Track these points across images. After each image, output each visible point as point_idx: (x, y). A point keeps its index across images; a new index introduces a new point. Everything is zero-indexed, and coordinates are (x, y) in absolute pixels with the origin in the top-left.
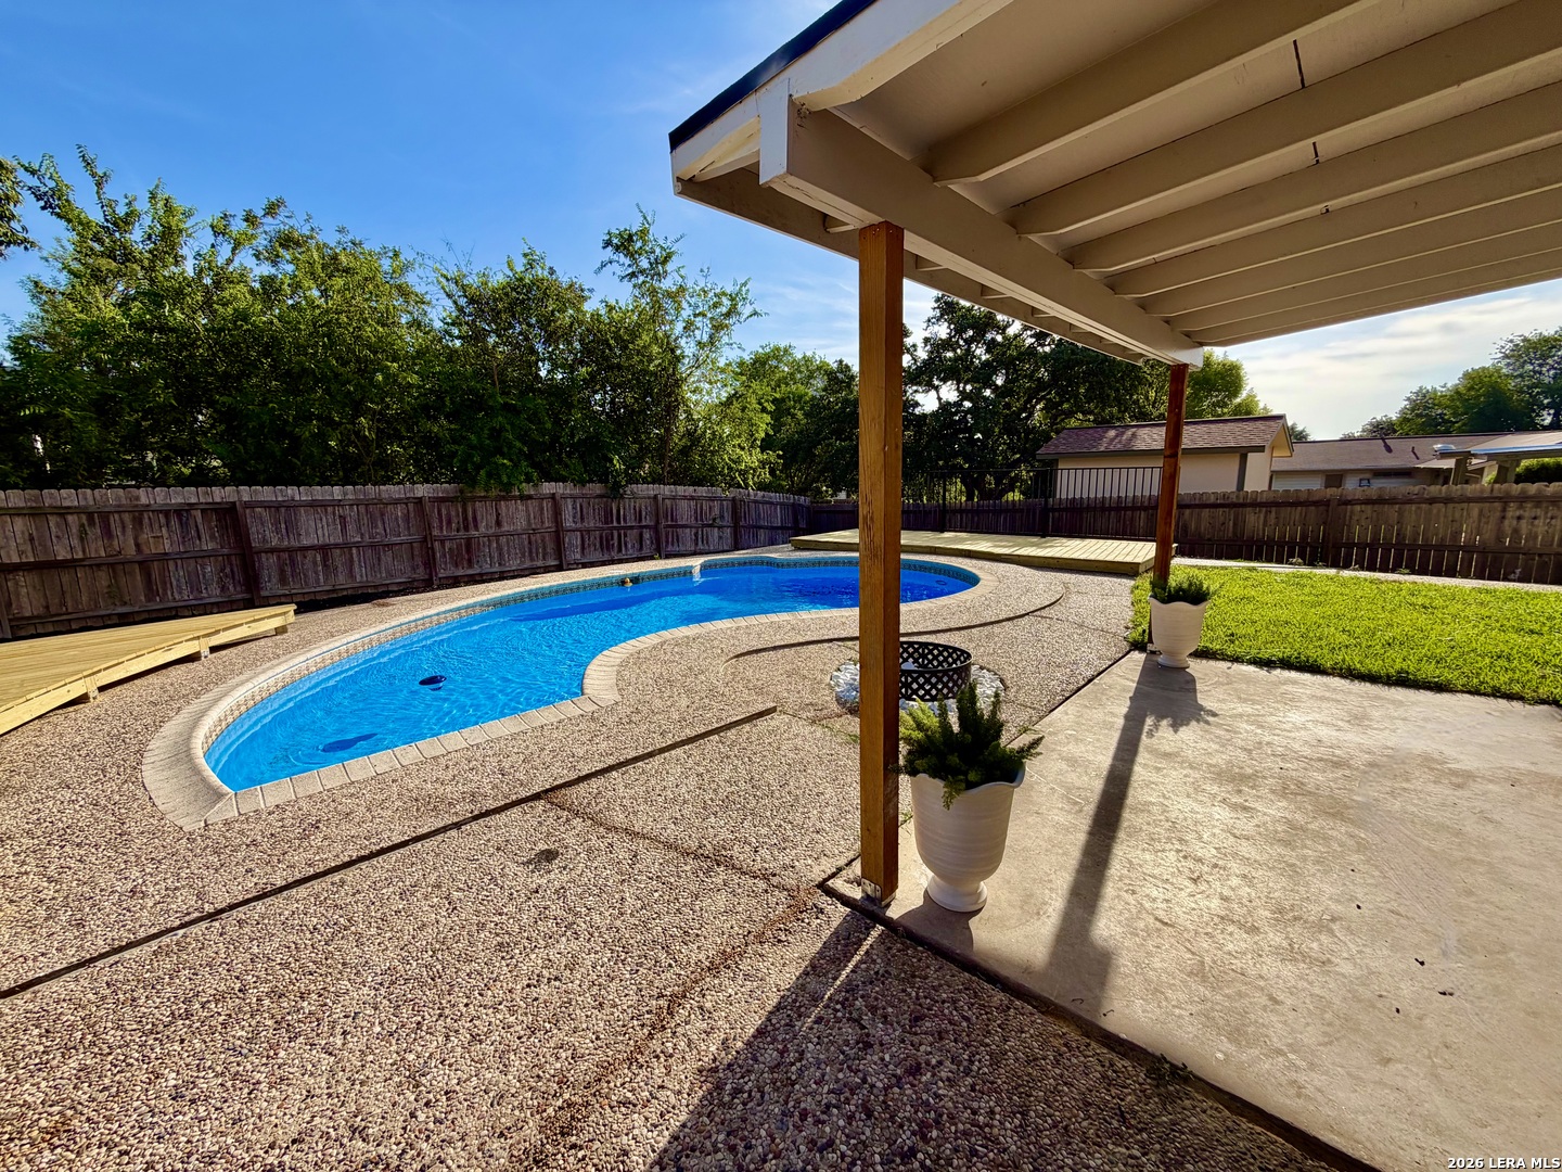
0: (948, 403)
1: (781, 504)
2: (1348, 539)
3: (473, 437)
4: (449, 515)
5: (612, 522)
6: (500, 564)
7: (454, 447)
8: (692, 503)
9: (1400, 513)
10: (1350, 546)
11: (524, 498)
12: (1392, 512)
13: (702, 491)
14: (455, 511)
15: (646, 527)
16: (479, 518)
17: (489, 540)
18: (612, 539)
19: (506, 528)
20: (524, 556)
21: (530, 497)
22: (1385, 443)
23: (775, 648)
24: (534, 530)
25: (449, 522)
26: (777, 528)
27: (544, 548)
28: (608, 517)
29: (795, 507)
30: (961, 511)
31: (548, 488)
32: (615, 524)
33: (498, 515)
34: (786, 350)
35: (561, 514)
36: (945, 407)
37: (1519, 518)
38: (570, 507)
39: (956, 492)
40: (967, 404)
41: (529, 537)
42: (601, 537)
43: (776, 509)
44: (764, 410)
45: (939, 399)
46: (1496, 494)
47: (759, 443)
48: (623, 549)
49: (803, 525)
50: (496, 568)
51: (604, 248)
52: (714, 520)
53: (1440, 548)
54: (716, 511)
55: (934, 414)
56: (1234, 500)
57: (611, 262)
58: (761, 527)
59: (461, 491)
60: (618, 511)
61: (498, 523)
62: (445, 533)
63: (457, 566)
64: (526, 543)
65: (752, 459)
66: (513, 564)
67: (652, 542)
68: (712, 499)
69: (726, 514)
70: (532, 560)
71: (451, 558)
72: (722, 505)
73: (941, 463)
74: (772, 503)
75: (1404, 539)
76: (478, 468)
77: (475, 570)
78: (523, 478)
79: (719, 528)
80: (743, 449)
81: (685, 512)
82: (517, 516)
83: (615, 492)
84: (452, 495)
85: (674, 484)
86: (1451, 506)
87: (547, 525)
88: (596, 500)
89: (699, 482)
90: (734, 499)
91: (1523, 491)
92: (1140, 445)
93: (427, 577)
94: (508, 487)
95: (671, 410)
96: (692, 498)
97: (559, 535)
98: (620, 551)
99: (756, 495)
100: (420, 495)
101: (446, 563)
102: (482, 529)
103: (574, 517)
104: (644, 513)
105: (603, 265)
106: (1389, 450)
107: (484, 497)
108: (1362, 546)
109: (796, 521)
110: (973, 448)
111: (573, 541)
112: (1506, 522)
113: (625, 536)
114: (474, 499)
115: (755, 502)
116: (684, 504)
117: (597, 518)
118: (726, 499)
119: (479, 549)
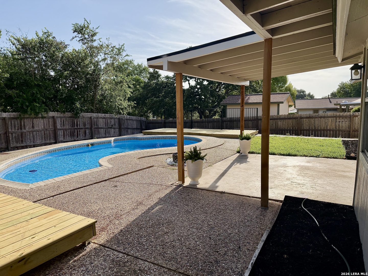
0: (192, 86)
1: (136, 120)
2: (303, 128)
3: (25, 96)
4: (15, 124)
5: (75, 127)
6: (33, 142)
7: (18, 99)
8: (104, 120)
9: (314, 120)
10: (304, 130)
11: (43, 118)
12: (312, 120)
13: (107, 115)
14: (17, 122)
15: (87, 128)
16: (26, 125)
17: (30, 133)
18: (75, 133)
19: (36, 128)
20: (42, 139)
21: (45, 117)
22: (330, 100)
23: (148, 156)
24: (46, 129)
25: (15, 127)
26: (135, 129)
27: (50, 136)
28: (73, 125)
29: (141, 121)
30: (197, 122)
31: (51, 114)
32: (76, 127)
33: (33, 124)
34: (131, 62)
35: (56, 124)
36: (191, 87)
37: (339, 122)
38: (59, 121)
39: (196, 116)
40: (198, 86)
41: (44, 132)
42: (71, 132)
43: (134, 122)
44: (129, 87)
45: (189, 84)
46: (334, 115)
47: (127, 98)
48: (79, 136)
49: (144, 128)
50: (32, 144)
51: (73, 33)
52: (112, 126)
53: (324, 130)
54: (113, 123)
55: (188, 90)
56: (275, 118)
57: (76, 37)
58: (129, 128)
59: (20, 115)
60: (77, 123)
61: (33, 127)
62: (13, 130)
63: (17, 143)
64: (43, 134)
65: (125, 104)
66: (38, 142)
67: (89, 134)
68: (111, 118)
69: (116, 124)
70: (45, 140)
71: (15, 140)
72: (115, 120)
73: (191, 106)
74: (133, 120)
75: (316, 128)
76: (27, 107)
77: (24, 144)
78: (43, 110)
79: (114, 128)
80: (121, 100)
81: (101, 123)
82: (40, 124)
83: (76, 115)
84: (16, 117)
85: (97, 113)
86: (325, 119)
87: (51, 127)
88: (69, 119)
89: (105, 112)
90: (119, 119)
91: (340, 115)
92: (250, 101)
93: (6, 147)
94: (36, 114)
95: (96, 87)
96: (104, 118)
97: (56, 131)
98: (78, 137)
99: (127, 117)
100: (4, 116)
101: (13, 142)
102: (27, 129)
103: (61, 125)
104: (86, 123)
105: (73, 38)
106: (331, 102)
107: (28, 117)
108: (306, 130)
109: (141, 126)
110: (201, 101)
111: (60, 133)
112: (337, 123)
113: (80, 131)
114: (24, 118)
115: (127, 119)
116: (101, 120)
117: (69, 125)
118: (116, 118)
119: (26, 137)
